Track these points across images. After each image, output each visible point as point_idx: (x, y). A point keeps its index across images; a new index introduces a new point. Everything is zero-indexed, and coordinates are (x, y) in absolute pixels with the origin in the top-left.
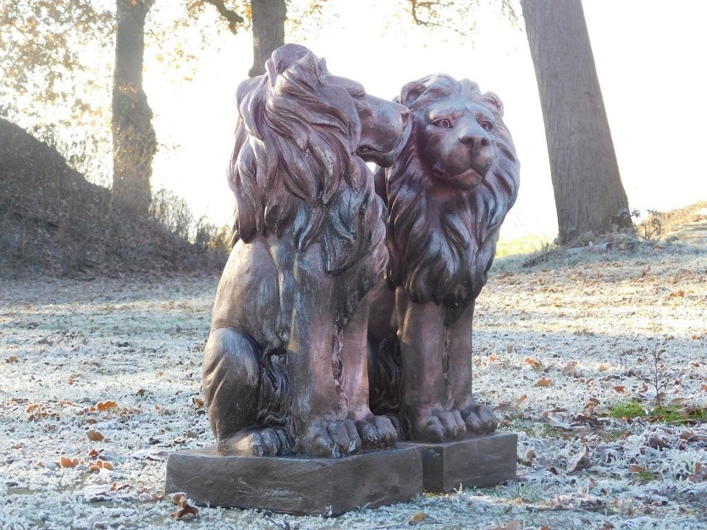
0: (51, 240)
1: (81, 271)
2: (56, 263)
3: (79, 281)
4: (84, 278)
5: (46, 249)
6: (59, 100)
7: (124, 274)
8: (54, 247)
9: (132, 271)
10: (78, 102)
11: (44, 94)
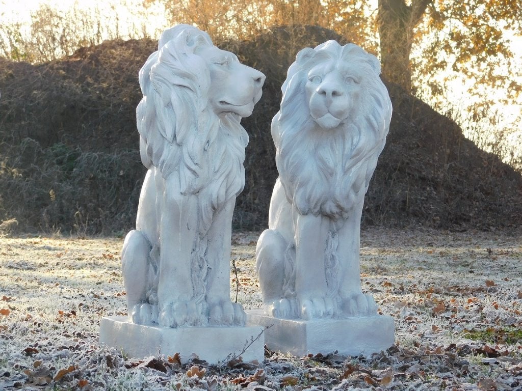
0: (436, 197)
1: (457, 223)
2: (436, 216)
3: (451, 231)
4: (457, 229)
5: (430, 204)
6: (498, 82)
7: (495, 228)
8: (438, 202)
9: (503, 226)
10: (513, 84)
11: (486, 78)
